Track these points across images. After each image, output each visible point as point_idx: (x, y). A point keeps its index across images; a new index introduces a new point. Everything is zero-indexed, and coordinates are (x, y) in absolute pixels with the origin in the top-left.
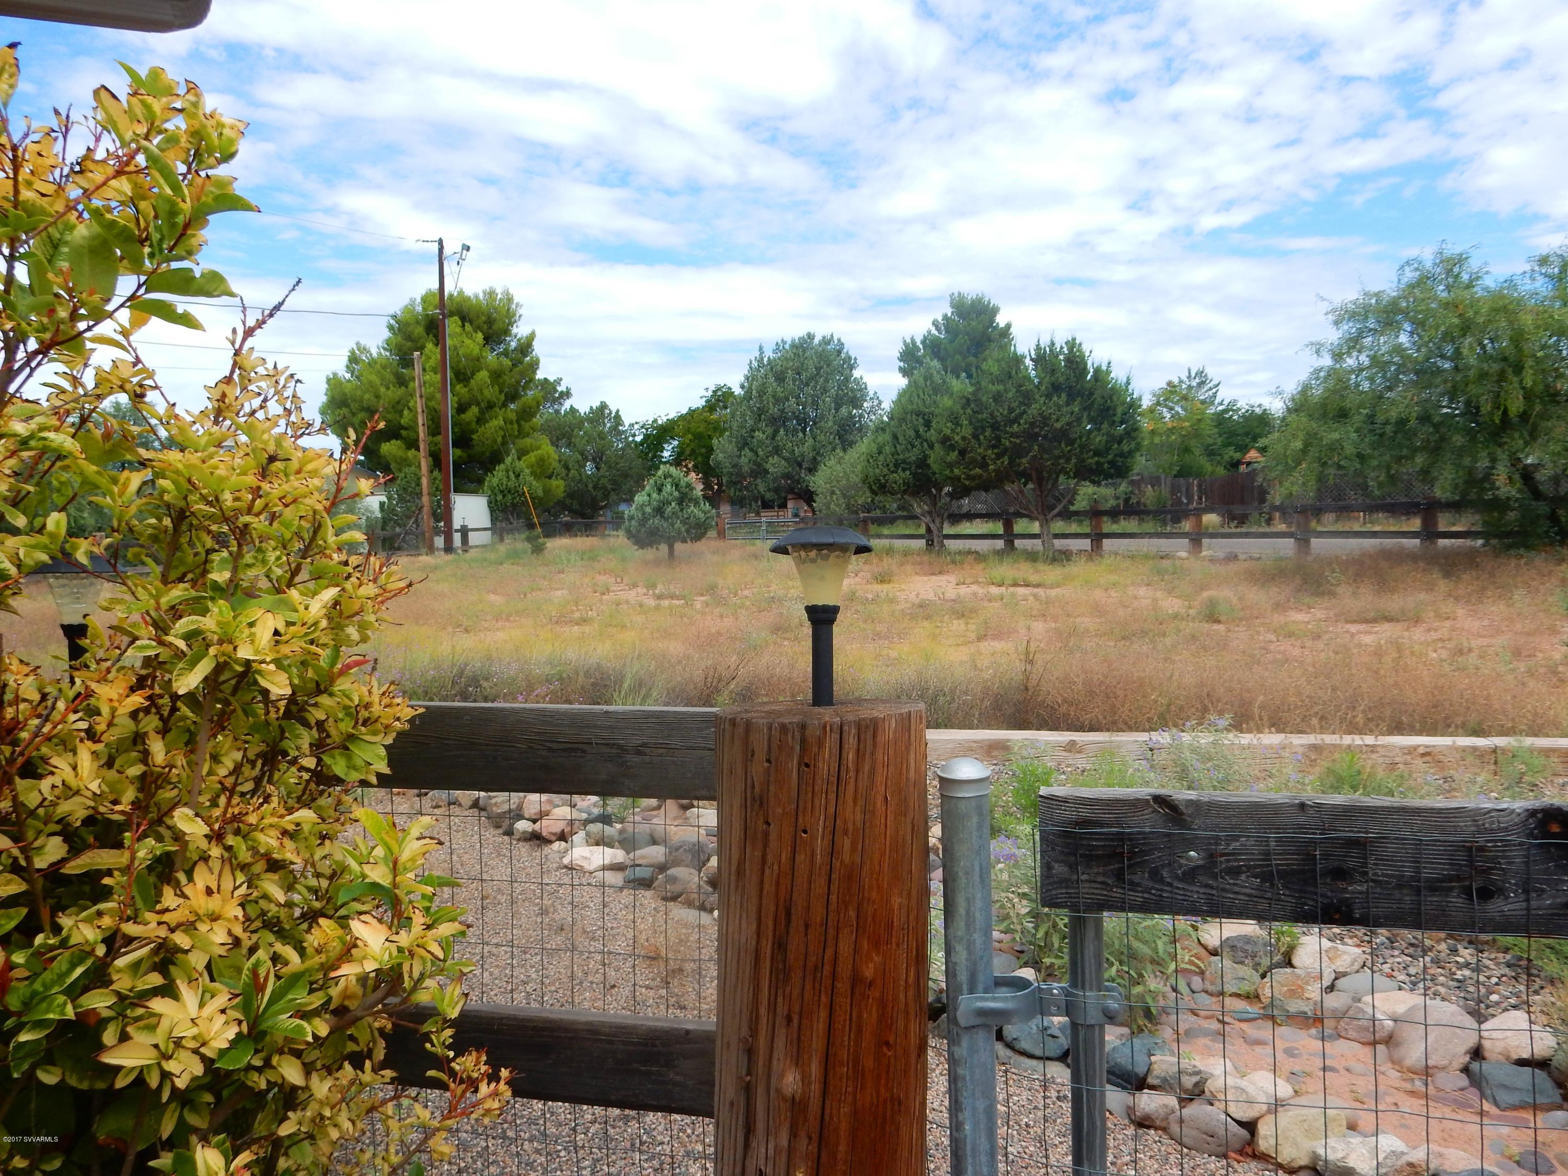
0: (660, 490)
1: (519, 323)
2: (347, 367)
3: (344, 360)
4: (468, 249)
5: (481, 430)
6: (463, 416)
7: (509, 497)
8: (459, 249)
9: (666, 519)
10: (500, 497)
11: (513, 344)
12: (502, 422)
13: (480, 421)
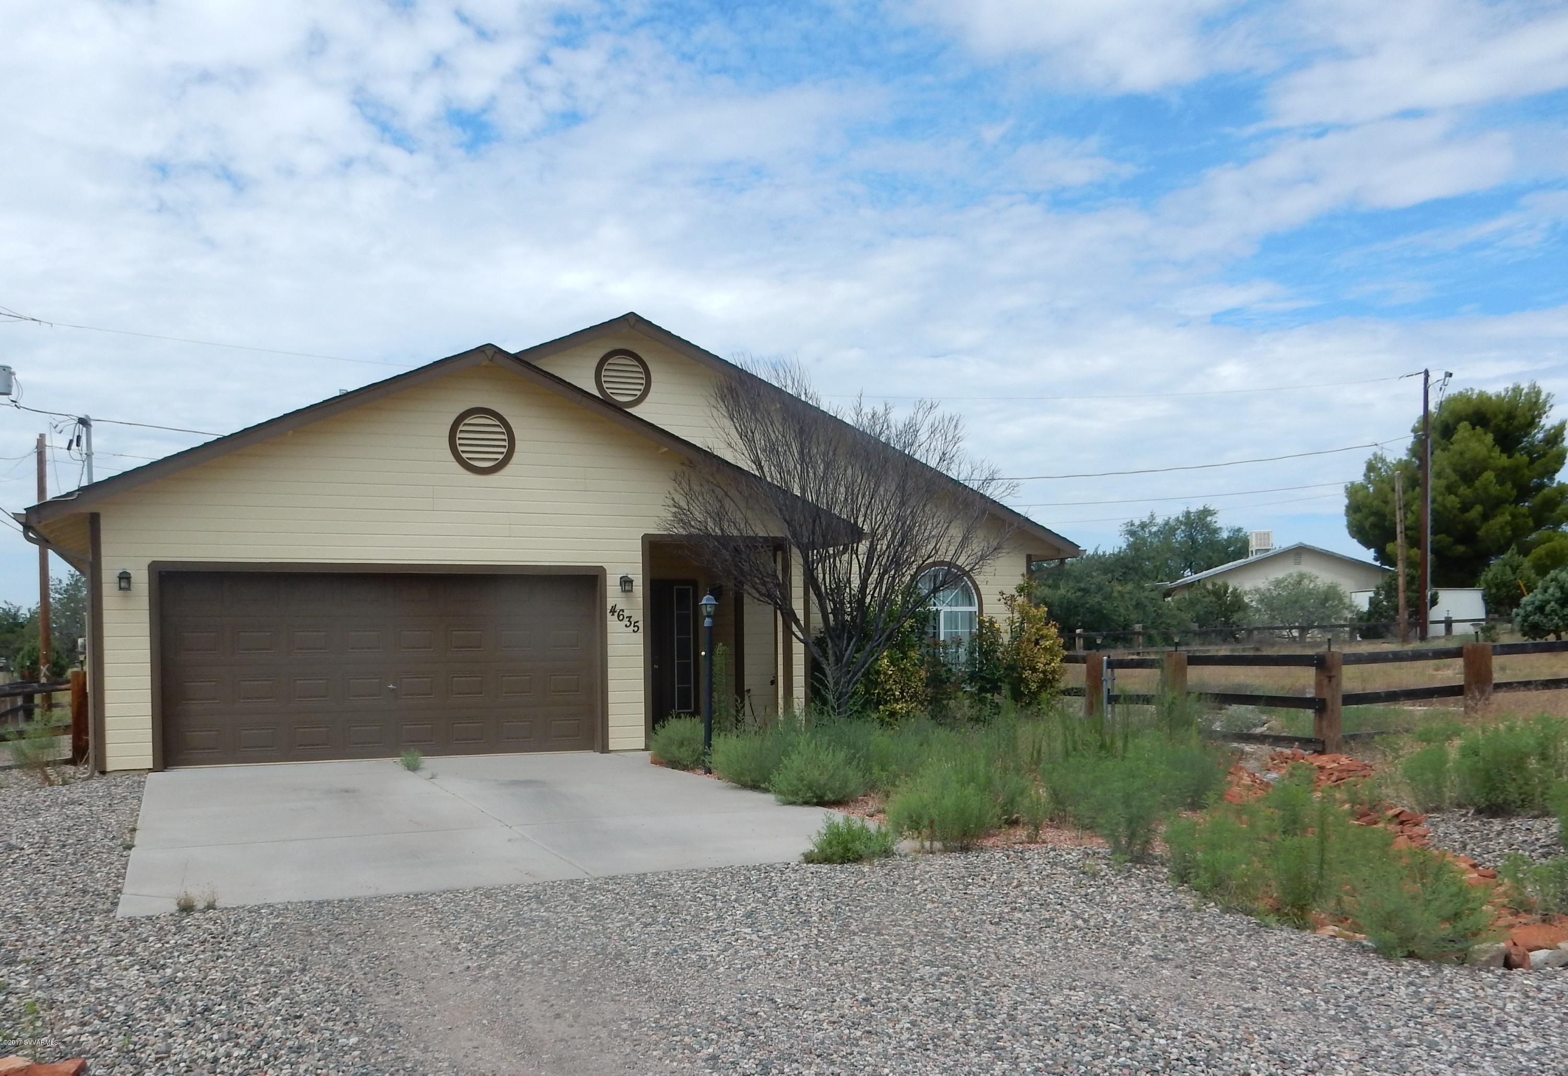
0: (1545, 591)
1: (1549, 414)
2: (1365, 475)
3: (1363, 469)
4: (1451, 375)
5: (1484, 528)
6: (1466, 515)
7: (1504, 590)
8: (1443, 377)
9: (1546, 616)
10: (1494, 591)
11: (1540, 436)
12: (1509, 518)
13: (1485, 517)
